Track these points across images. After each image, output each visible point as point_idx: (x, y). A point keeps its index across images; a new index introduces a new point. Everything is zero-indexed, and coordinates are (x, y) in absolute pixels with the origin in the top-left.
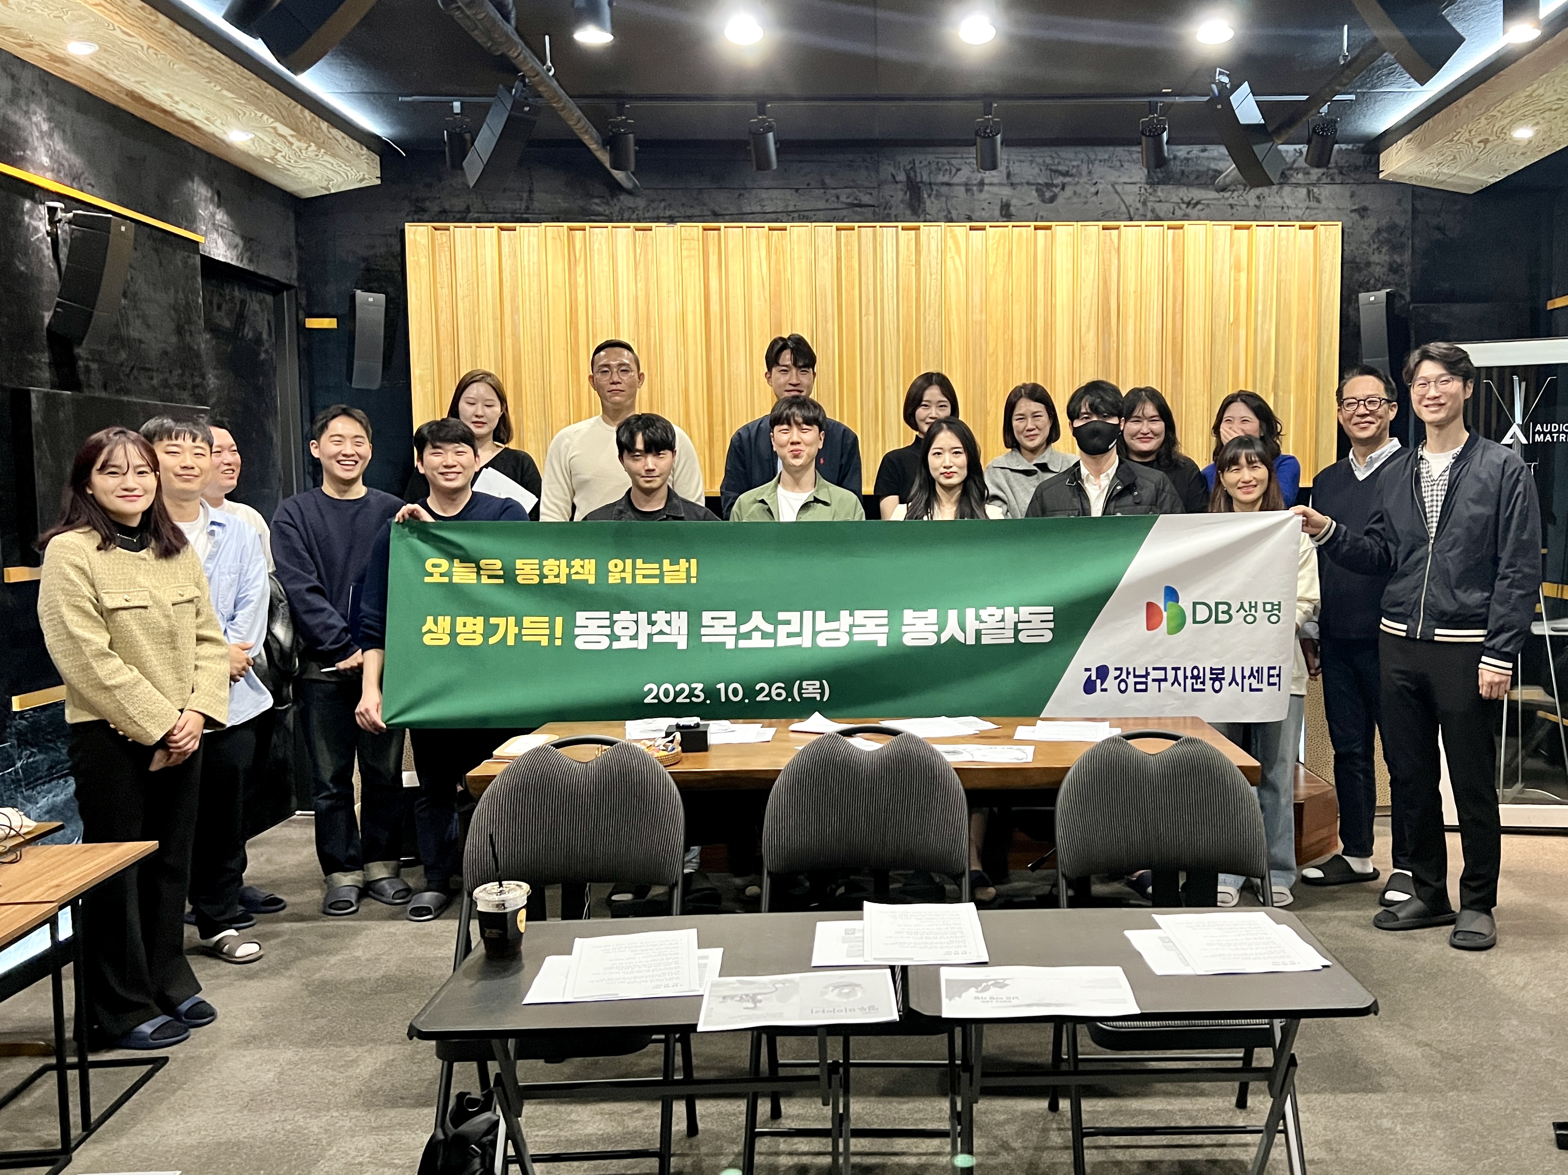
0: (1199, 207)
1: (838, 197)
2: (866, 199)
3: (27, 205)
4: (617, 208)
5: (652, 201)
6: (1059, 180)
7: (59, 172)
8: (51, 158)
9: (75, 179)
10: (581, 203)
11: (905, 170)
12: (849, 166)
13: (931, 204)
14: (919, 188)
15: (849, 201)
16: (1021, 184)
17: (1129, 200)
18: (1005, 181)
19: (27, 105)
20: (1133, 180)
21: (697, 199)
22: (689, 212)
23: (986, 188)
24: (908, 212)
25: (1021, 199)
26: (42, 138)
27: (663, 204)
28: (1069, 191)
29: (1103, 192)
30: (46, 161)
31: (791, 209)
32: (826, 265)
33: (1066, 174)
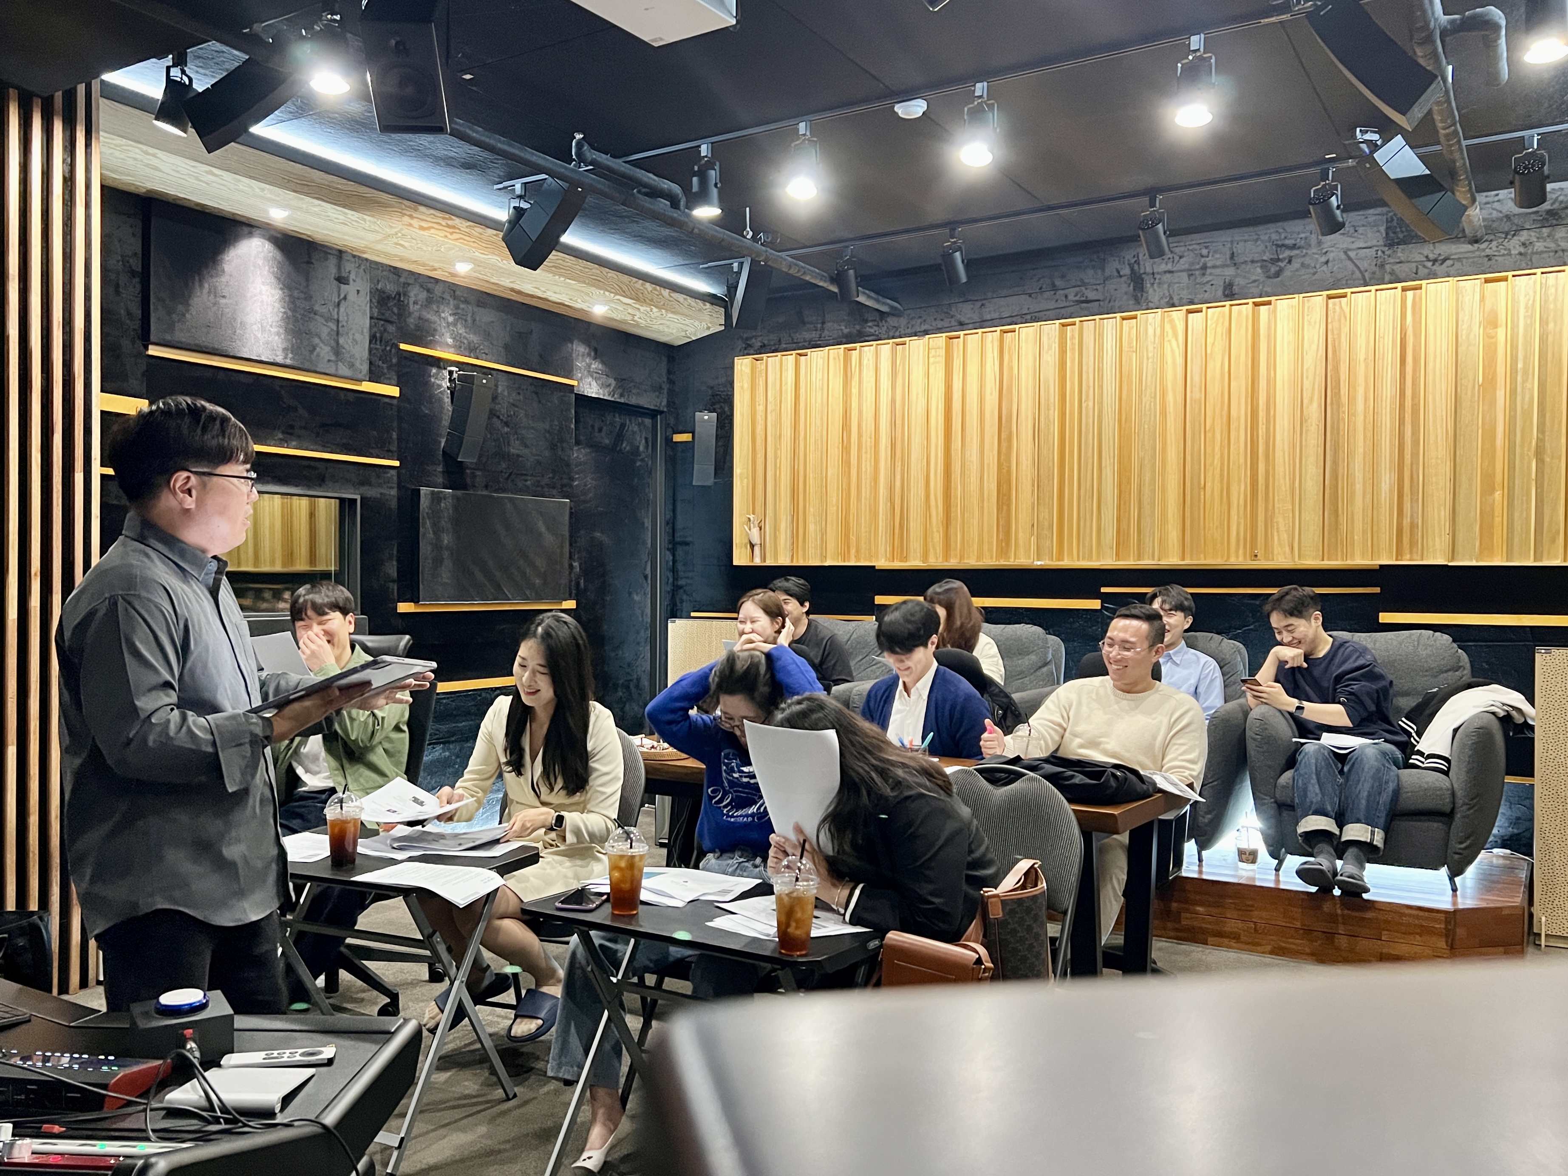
0: (1449, 263)
1: (1066, 297)
2: (1091, 295)
3: (434, 371)
4: (885, 328)
5: (912, 319)
6: (1287, 253)
7: (460, 347)
8: (454, 339)
9: (472, 350)
10: (858, 327)
11: (1129, 264)
12: (1077, 267)
13: (1153, 293)
14: (1142, 280)
15: (1077, 298)
16: (1245, 262)
17: (1364, 265)
18: (1228, 262)
19: (438, 307)
20: (1369, 244)
21: (947, 313)
22: (940, 324)
23: (1209, 271)
24: (1131, 302)
25: (1245, 277)
26: (448, 327)
27: (919, 321)
28: (1296, 264)
29: (1334, 260)
30: (450, 341)
31: (1026, 311)
32: (1050, 358)
33: (1294, 247)
